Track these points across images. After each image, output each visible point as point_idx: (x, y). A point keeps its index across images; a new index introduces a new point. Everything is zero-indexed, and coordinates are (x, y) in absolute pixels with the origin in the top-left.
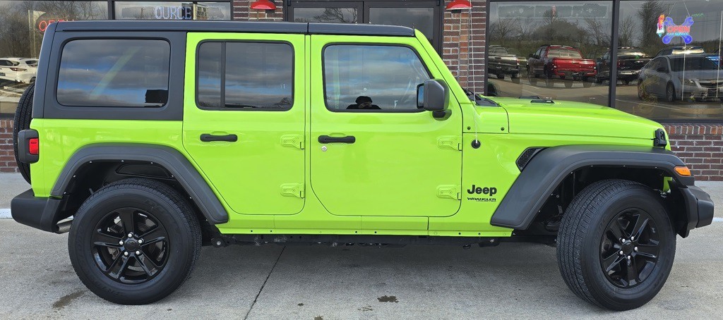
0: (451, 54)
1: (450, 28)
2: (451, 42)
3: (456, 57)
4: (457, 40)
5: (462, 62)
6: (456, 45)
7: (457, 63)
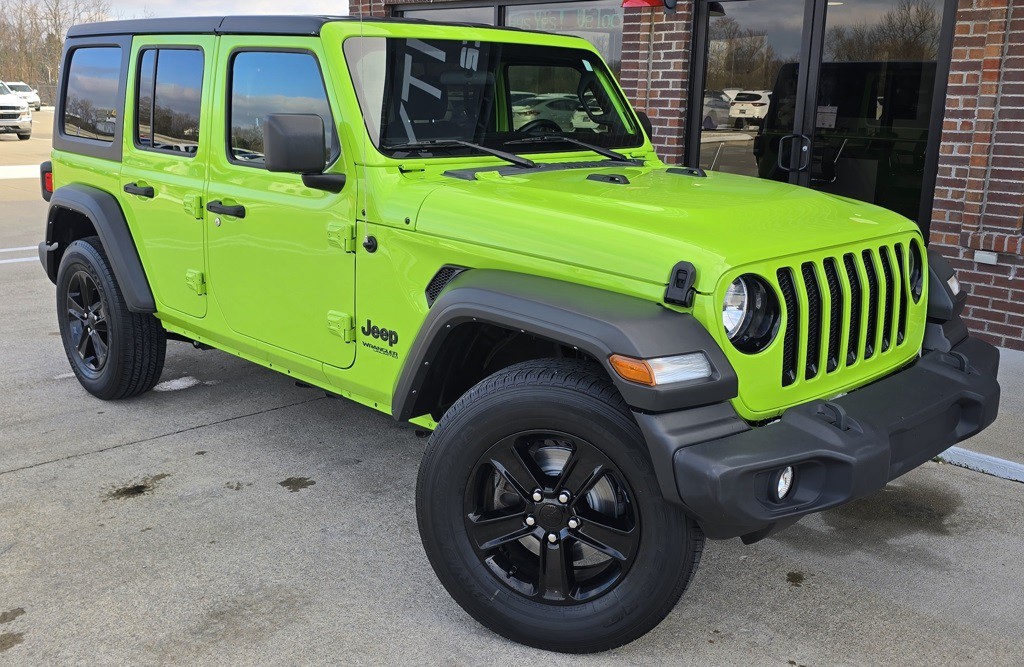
0: (964, 84)
1: (967, 29)
2: (967, 59)
3: (974, 91)
4: (980, 54)
5: (984, 101)
6: (976, 66)
7: (973, 103)
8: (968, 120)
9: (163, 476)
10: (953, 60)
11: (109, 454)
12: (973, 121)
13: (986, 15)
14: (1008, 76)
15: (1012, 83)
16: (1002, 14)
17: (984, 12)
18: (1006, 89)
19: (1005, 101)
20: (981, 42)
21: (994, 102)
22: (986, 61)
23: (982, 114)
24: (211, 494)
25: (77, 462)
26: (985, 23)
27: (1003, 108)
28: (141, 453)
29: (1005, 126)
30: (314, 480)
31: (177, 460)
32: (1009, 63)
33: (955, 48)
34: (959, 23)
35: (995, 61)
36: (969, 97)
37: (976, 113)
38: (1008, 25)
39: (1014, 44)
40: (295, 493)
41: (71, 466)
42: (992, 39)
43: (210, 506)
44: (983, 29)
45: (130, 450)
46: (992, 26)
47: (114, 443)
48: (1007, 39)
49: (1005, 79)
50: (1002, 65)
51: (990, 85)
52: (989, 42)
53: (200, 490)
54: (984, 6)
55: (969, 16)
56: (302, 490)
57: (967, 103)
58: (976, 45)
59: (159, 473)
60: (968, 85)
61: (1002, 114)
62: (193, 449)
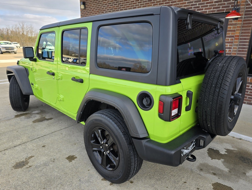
8: (230, 49)
9: (32, 157)
10: (227, 35)
11: (17, 148)
12: (232, 50)
13: (235, 24)
14: (241, 39)
15: (242, 41)
16: (240, 24)
17: (235, 23)
18: (240, 42)
19: (240, 45)
20: (234, 31)
21: (237, 45)
22: (235, 36)
23: (234, 48)
24: (45, 165)
25: (7, 152)
26: (236, 26)
27: (239, 47)
28: (27, 147)
29: (240, 51)
30: (76, 156)
31: (36, 150)
32: (241, 36)
33: (227, 32)
34: (228, 26)
35: (238, 35)
36: (231, 44)
37: (232, 48)
38: (242, 27)
39: (243, 31)
40: (71, 162)
41: (5, 154)
42: (237, 30)
43: (44, 170)
44: (235, 28)
45: (23, 146)
46: (237, 27)
47: (19, 143)
48: (241, 30)
49: (240, 40)
50: (240, 36)
51: (236, 41)
52: (236, 31)
53: (42, 163)
54: (235, 22)
55: (231, 25)
56: (73, 161)
57: (230, 45)
58: (233, 32)
59: (30, 156)
60: (231, 41)
61: (239, 48)
62: (41, 145)
